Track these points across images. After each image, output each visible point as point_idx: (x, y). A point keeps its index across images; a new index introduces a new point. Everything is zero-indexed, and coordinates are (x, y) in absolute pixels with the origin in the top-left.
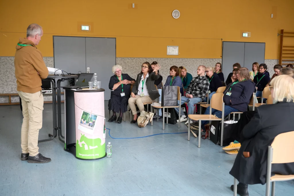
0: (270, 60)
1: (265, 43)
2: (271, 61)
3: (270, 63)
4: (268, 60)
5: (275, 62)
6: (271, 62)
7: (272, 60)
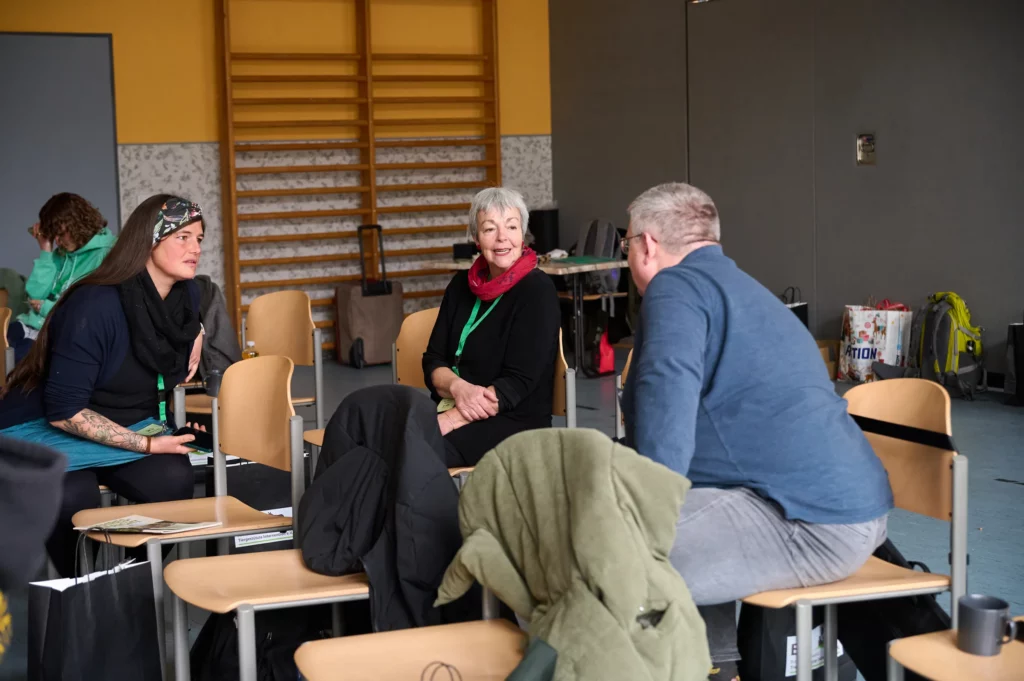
0: (165, 148)
1: (109, 36)
2: (170, 151)
3: (161, 168)
4: (144, 149)
5: (201, 163)
6: (170, 159)
7: (180, 151)
